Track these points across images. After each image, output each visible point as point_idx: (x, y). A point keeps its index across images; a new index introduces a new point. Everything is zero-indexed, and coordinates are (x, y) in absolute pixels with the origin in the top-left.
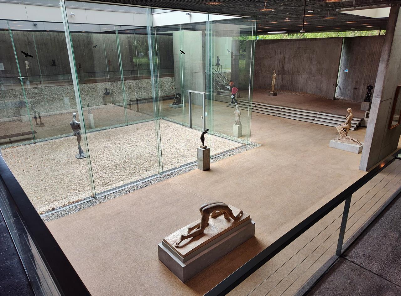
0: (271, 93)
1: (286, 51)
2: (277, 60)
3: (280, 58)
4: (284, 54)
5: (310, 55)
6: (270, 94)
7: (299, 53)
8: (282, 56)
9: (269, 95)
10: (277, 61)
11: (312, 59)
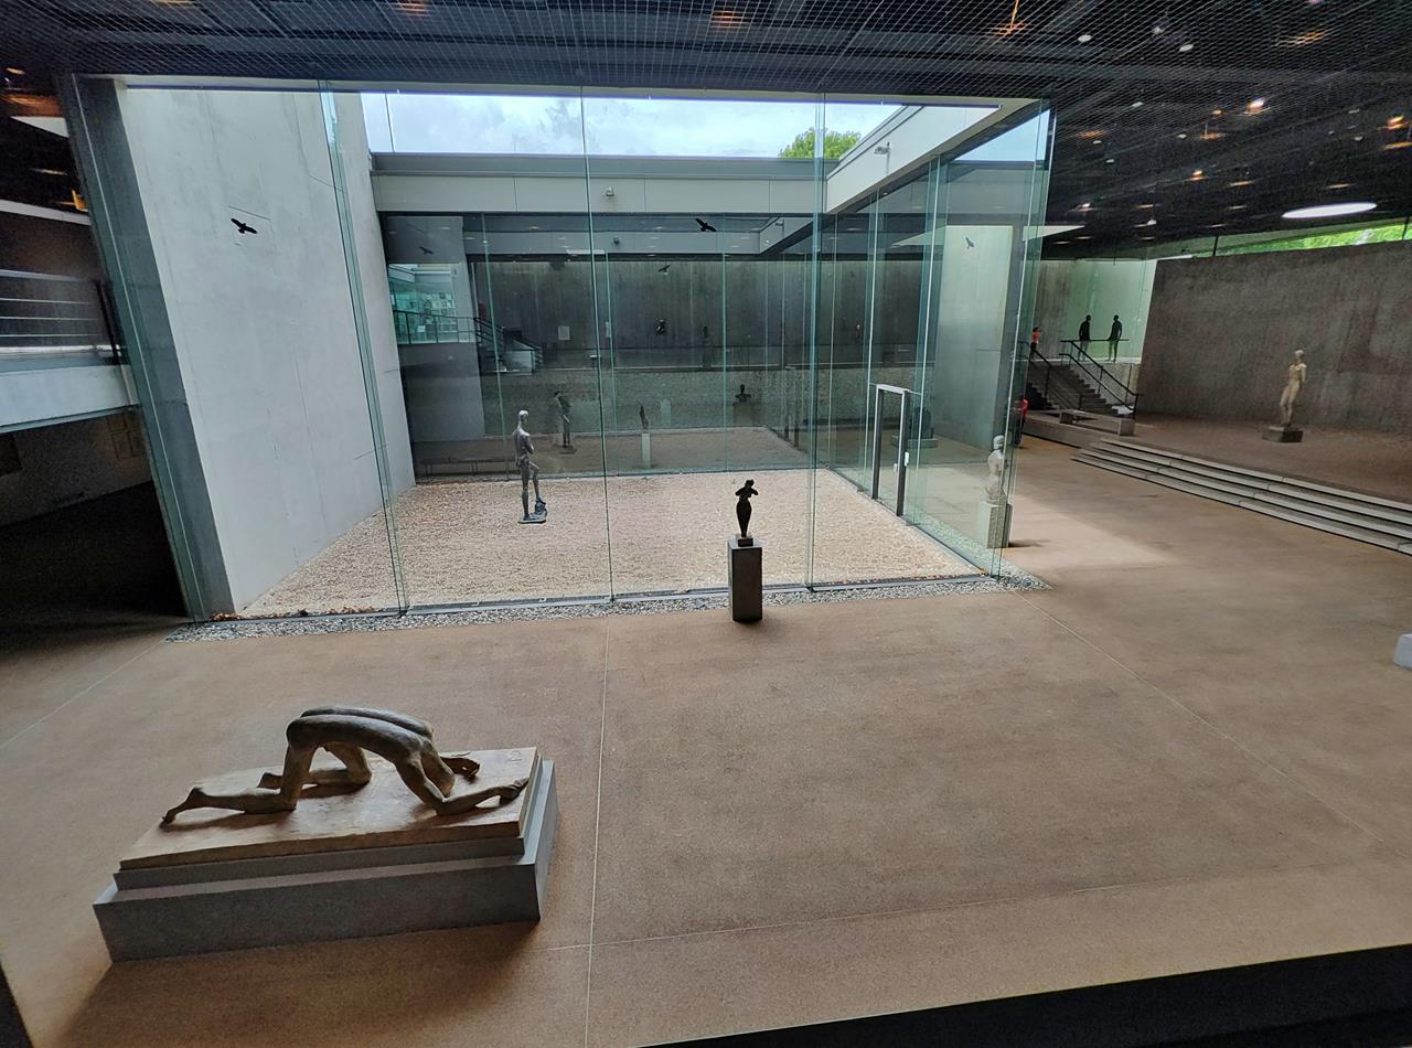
0: (1272, 431)
2: (1339, 318)
3: (1354, 311)
6: (1267, 435)
9: (1264, 438)
10: (1340, 324)
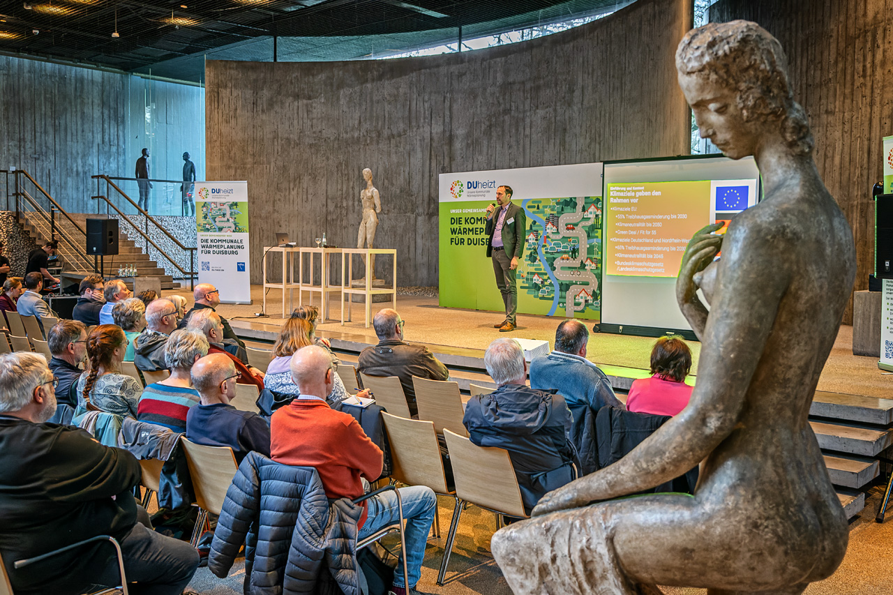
1: (455, 107)
2: (419, 150)
3: (431, 139)
4: (447, 120)
5: (555, 110)
7: (507, 111)
8: (437, 129)
10: (419, 155)
11: (565, 130)
